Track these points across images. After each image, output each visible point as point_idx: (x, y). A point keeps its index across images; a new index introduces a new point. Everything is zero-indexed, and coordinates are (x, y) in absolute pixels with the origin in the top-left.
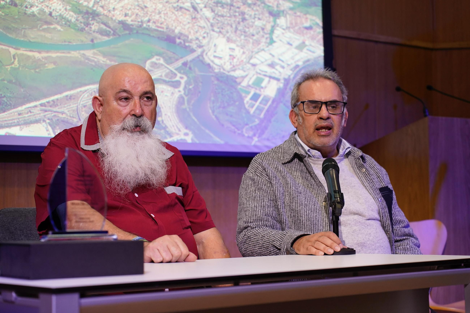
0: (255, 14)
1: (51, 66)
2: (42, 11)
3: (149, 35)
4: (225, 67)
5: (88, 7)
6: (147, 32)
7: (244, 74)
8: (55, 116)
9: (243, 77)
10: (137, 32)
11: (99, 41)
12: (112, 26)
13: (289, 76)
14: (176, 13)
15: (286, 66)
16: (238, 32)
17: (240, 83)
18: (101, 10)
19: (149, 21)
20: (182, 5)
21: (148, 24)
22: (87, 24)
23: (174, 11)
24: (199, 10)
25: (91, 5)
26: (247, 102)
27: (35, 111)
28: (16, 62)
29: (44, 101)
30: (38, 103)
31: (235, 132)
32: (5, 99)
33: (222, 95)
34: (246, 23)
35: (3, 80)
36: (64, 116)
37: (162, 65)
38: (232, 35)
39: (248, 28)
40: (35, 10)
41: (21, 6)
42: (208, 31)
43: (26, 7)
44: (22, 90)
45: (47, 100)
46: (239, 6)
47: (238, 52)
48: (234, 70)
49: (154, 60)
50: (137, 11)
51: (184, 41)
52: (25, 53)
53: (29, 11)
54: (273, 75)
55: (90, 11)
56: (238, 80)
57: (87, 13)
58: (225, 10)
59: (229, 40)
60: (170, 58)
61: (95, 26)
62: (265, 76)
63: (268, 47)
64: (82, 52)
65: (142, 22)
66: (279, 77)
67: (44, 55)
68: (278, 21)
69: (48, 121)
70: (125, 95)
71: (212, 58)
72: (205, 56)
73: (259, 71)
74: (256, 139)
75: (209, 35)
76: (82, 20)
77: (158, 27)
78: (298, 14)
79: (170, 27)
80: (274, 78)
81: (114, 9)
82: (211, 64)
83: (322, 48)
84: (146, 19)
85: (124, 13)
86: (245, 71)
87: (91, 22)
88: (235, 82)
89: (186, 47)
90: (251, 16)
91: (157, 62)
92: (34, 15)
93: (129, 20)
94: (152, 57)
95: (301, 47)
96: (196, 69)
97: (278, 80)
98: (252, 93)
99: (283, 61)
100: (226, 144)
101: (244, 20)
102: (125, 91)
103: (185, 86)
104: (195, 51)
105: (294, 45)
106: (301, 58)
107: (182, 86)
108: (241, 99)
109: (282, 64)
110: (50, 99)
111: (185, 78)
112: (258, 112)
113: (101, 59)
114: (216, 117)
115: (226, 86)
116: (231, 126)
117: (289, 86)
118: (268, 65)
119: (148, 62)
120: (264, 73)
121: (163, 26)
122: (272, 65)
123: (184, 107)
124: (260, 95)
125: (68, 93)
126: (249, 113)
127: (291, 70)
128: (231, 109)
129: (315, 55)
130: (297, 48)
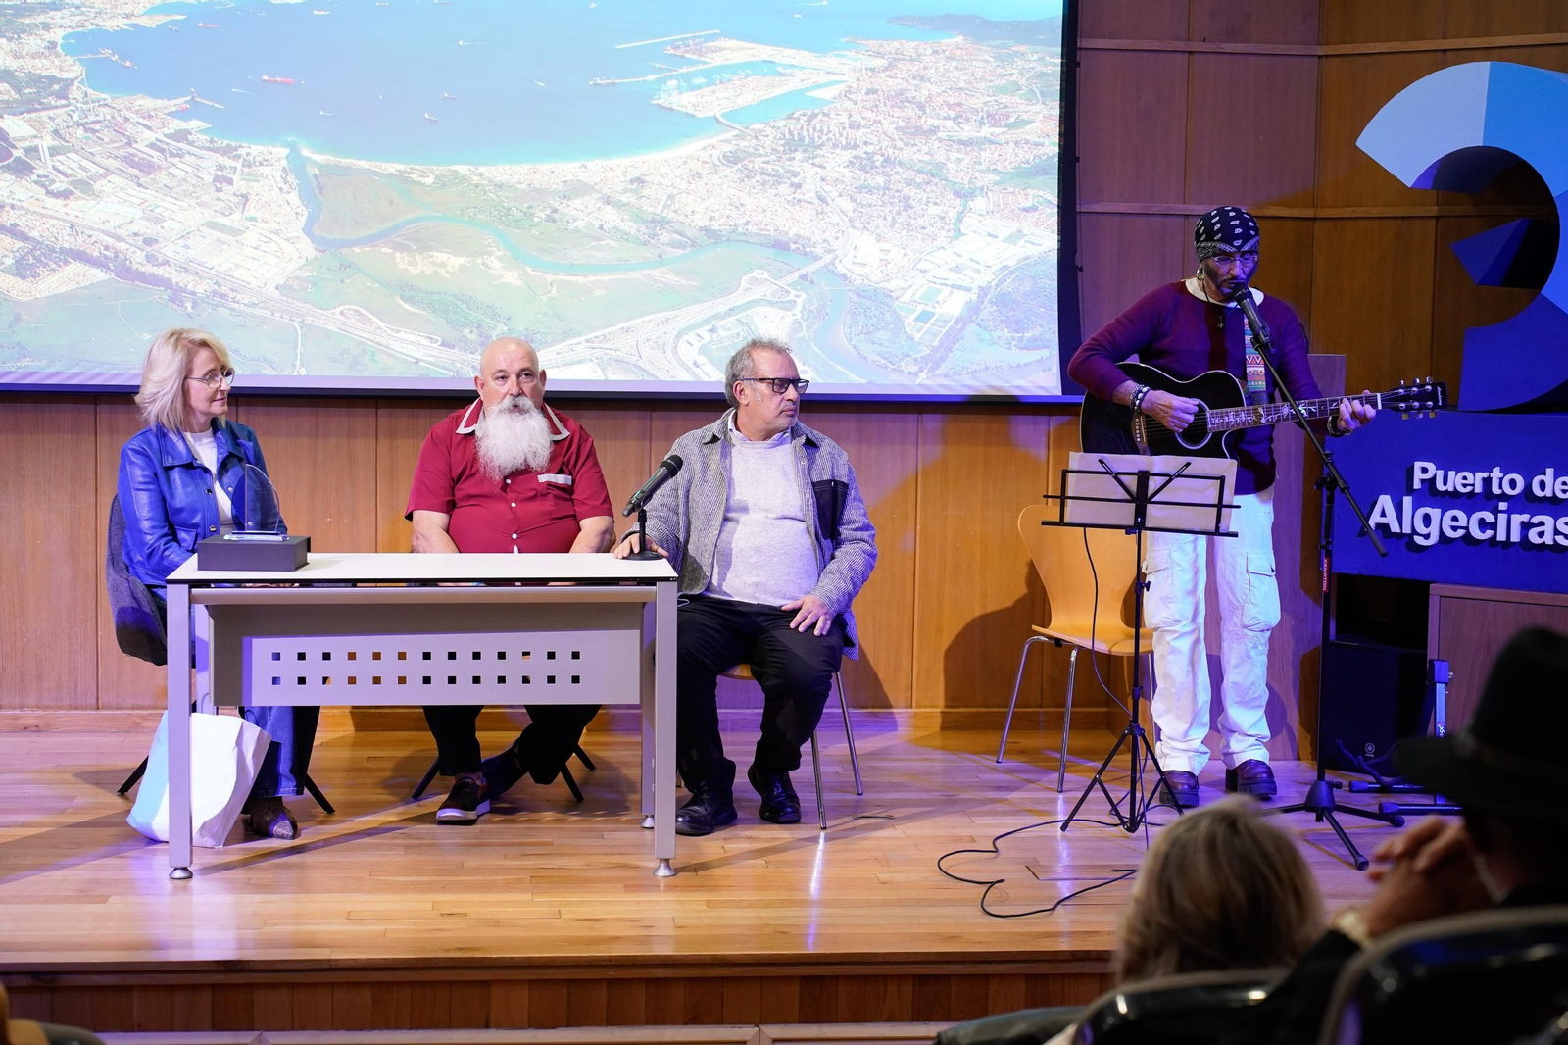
0: (928, 198)
1: (600, 293)
2: (590, 224)
3: (748, 242)
4: (872, 277)
5: (655, 214)
6: (745, 238)
7: (906, 285)
8: (606, 353)
9: (904, 290)
10: (728, 240)
11: (670, 256)
12: (689, 235)
13: (990, 283)
14: (791, 208)
15: (982, 268)
16: (897, 225)
17: (897, 298)
18: (674, 214)
19: (747, 224)
20: (801, 197)
21: (746, 227)
22: (653, 236)
23: (787, 206)
24: (829, 200)
25: (659, 211)
26: (909, 325)
27: (579, 348)
28: (554, 291)
29: (591, 336)
30: (582, 339)
31: (886, 367)
32: (539, 336)
33: (866, 316)
34: (911, 212)
35: (537, 313)
36: (618, 353)
37: (767, 280)
38: (886, 231)
39: (916, 218)
40: (580, 224)
41: (561, 221)
42: (844, 229)
43: (568, 222)
44: (561, 324)
45: (595, 334)
46: (899, 188)
47: (895, 255)
48: (888, 281)
49: (754, 274)
50: (728, 212)
51: (803, 247)
52: (565, 278)
53: (571, 227)
54: (959, 283)
55: (658, 218)
56: (894, 295)
57: (653, 221)
58: (875, 197)
59: (879, 238)
60: (780, 270)
61: (665, 237)
62: (944, 285)
63: (950, 243)
64: (645, 272)
65: (735, 225)
66: (971, 286)
67: (592, 279)
68: (971, 204)
69: (595, 361)
70: (501, 374)
71: (850, 267)
72: (837, 264)
73: (933, 280)
74: (923, 375)
75: (845, 234)
76: (646, 232)
77: (761, 230)
78: (1011, 189)
79: (781, 228)
80: (960, 288)
81: (693, 212)
82: (849, 274)
83: (1056, 237)
84: (744, 220)
85: (708, 216)
86: (906, 281)
87: (659, 233)
88: (891, 297)
89: (806, 254)
90: (920, 200)
91: (759, 277)
92: (579, 231)
93: (715, 225)
94: (752, 269)
95: (1012, 239)
96: (823, 284)
97: (968, 290)
98: (920, 309)
99: (978, 263)
100: (870, 383)
101: (908, 207)
102: (501, 371)
103: (804, 308)
104: (822, 258)
105: (1001, 236)
106: (1013, 255)
107: (799, 306)
108: (899, 320)
109: (977, 266)
110: (599, 333)
111: (804, 296)
112: (928, 337)
113: (673, 279)
114: (854, 346)
115: (874, 304)
116: (879, 359)
117: (989, 297)
118: (951, 270)
119: (744, 278)
120: (942, 282)
121: (769, 228)
122: (957, 269)
123: (801, 335)
124: (933, 314)
125: (625, 325)
126: (912, 339)
127: (993, 274)
128: (881, 335)
129: (1042, 249)
130: (1005, 240)
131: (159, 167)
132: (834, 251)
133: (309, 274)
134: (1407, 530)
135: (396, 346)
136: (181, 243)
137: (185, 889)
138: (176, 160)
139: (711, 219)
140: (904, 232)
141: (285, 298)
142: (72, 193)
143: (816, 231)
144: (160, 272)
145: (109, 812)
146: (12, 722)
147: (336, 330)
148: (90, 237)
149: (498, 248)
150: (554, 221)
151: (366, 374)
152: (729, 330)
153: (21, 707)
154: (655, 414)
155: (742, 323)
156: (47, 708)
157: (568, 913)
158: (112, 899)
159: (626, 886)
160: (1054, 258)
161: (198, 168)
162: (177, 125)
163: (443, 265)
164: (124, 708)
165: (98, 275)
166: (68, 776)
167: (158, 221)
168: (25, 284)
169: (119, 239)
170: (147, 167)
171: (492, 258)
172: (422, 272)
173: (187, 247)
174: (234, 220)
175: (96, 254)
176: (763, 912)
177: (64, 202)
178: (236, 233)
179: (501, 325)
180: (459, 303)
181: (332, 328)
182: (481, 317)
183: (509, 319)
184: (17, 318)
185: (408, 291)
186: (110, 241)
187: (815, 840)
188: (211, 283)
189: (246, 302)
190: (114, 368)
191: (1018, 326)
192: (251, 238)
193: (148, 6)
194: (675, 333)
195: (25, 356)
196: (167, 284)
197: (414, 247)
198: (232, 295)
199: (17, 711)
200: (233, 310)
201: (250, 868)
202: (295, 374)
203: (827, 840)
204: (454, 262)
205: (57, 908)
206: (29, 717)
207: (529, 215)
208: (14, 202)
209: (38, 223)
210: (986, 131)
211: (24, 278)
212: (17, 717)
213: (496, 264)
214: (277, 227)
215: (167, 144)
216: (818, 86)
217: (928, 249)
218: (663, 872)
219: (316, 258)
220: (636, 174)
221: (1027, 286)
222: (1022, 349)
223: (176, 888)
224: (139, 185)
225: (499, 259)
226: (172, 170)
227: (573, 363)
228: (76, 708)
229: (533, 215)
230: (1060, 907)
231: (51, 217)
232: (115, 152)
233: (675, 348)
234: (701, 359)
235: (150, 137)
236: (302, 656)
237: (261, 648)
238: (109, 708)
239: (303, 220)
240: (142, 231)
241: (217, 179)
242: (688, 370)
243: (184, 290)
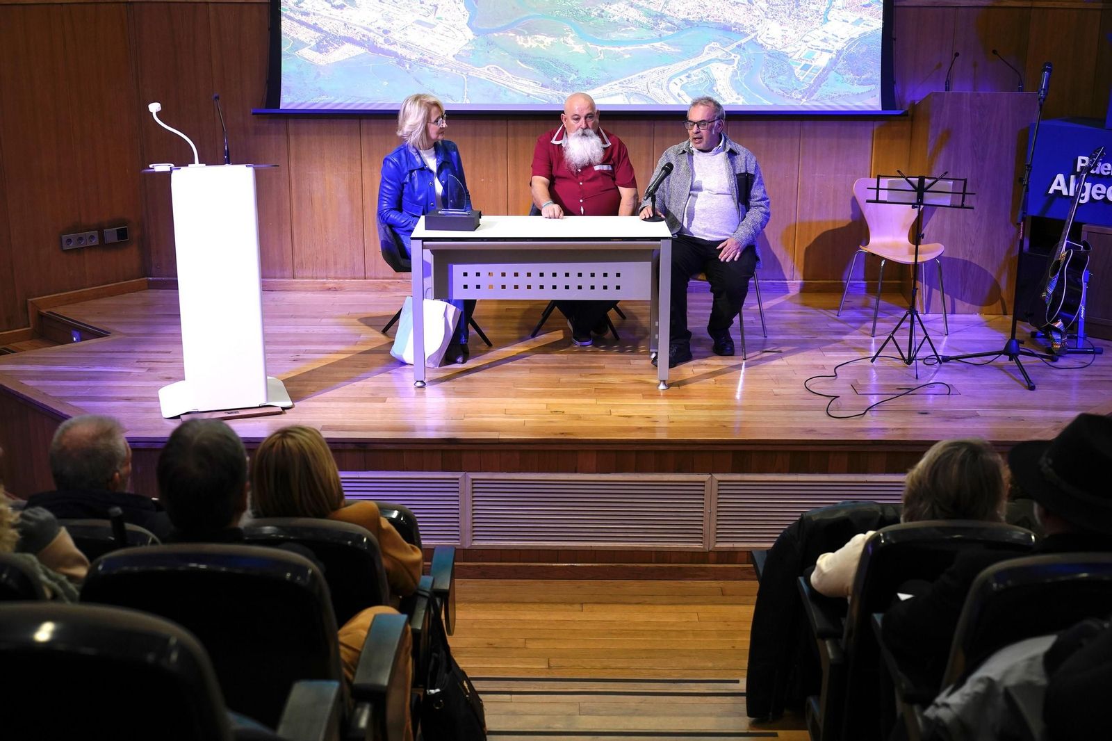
1: (628, 56)
2: (622, 18)
3: (708, 27)
4: (777, 46)
5: (657, 12)
6: (707, 25)
7: (796, 50)
8: (630, 90)
9: (795, 52)
10: (698, 26)
11: (665, 35)
12: (676, 23)
13: (843, 48)
14: (733, 8)
15: (839, 39)
16: (792, 16)
17: (791, 57)
18: (668, 12)
19: (708, 17)
20: (738, 1)
22: (657, 24)
23: (731, 6)
24: (754, 2)
25: (659, 10)
26: (797, 72)
27: (616, 87)
28: (602, 56)
29: (622, 80)
30: (617, 82)
31: (784, 96)
32: (593, 81)
33: (773, 67)
35: (593, 68)
36: (637, 89)
37: (718, 48)
38: (785, 19)
39: (802, 12)
40: (616, 18)
41: (606, 17)
42: (762, 18)
43: (610, 17)
44: (606, 74)
45: (624, 79)
47: (790, 33)
48: (786, 48)
49: (712, 45)
50: (698, 10)
51: (739, 28)
52: (608, 48)
53: (612, 20)
54: (826, 48)
55: (659, 14)
56: (789, 55)
57: (657, 16)
59: (782, 23)
60: (726, 43)
61: (663, 25)
62: (817, 49)
63: (821, 25)
64: (651, 44)
65: (702, 17)
66: (832, 50)
67: (623, 49)
68: (834, 3)
69: (624, 94)
70: (576, 117)
71: (765, 39)
72: (758, 38)
73: (811, 47)
74: (804, 100)
75: (763, 21)
76: (652, 22)
77: (716, 20)
79: (727, 19)
80: (826, 51)
81: (678, 10)
82: (764, 44)
83: (881, 21)
84: (707, 15)
85: (687, 13)
86: (796, 47)
87: (660, 22)
88: (787, 56)
89: (740, 33)
91: (714, 46)
92: (615, 22)
93: (691, 18)
94: (710, 42)
95: (856, 23)
96: (750, 50)
97: (831, 52)
98: (803, 63)
99: (837, 37)
100: (775, 105)
102: (576, 115)
103: (739, 63)
104: (749, 35)
105: (850, 22)
106: (856, 32)
107: (736, 63)
108: (791, 70)
109: (836, 39)
110: (627, 79)
111: (739, 57)
112: (807, 79)
113: (666, 47)
114: (766, 84)
115: (778, 60)
116: (780, 91)
117: (842, 56)
118: (821, 40)
119: (707, 48)
120: (816, 48)
121: (720, 18)
122: (825, 40)
123: (737, 79)
124: (811, 66)
125: (641, 74)
126: (799, 80)
127: (845, 42)
128: (781, 78)
129: (873, 28)
130: (853, 23)
132: (756, 31)
133: (471, 48)
134: (1072, 194)
135: (518, 87)
136: (403, 32)
137: (423, 394)
139: (688, 15)
140: (796, 20)
141: (458, 62)
142: (345, 6)
143: (747, 20)
144: (392, 48)
145: (379, 344)
146: (322, 285)
147: (484, 78)
148: (355, 30)
149: (572, 33)
150: (602, 17)
151: (501, 102)
152: (697, 76)
153: (327, 278)
154: (656, 122)
155: (704, 72)
156: (340, 278)
157: (615, 412)
158: (388, 400)
159: (643, 395)
160: (880, 33)
163: (542, 42)
164: (379, 279)
165: (359, 50)
166: (355, 321)
167: (390, 20)
168: (322, 55)
169: (370, 31)
171: (569, 38)
172: (531, 46)
173: (406, 34)
174: (431, 20)
175: (358, 39)
176: (714, 413)
177: (341, 11)
178: (432, 26)
179: (573, 75)
180: (551, 63)
181: (483, 77)
182: (563, 71)
183: (577, 71)
184: (319, 74)
185: (524, 57)
186: (366, 32)
187: (739, 367)
188: (419, 54)
189: (437, 63)
190: (370, 100)
191: (858, 72)
192: (440, 28)
194: (668, 78)
195: (323, 95)
196: (395, 55)
197: (526, 33)
198: (430, 60)
199: (325, 280)
200: (431, 68)
201: (453, 381)
202: (464, 103)
203: (747, 366)
204: (549, 40)
205: (363, 405)
206: (331, 283)
207: (588, 14)
208: (314, 11)
209: (327, 23)
211: (321, 53)
212: (324, 283)
213: (571, 41)
214: (454, 23)
217: (809, 29)
218: (662, 387)
219: (474, 40)
221: (864, 49)
222: (860, 85)
223: (417, 393)
225: (572, 38)
227: (612, 95)
228: (355, 279)
229: (590, 14)
230: (868, 412)
231: (334, 19)
233: (668, 86)
234: (682, 93)
236: (478, 274)
237: (458, 269)
238: (371, 278)
239: (467, 18)
240: (382, 26)
242: (675, 98)
243: (405, 58)
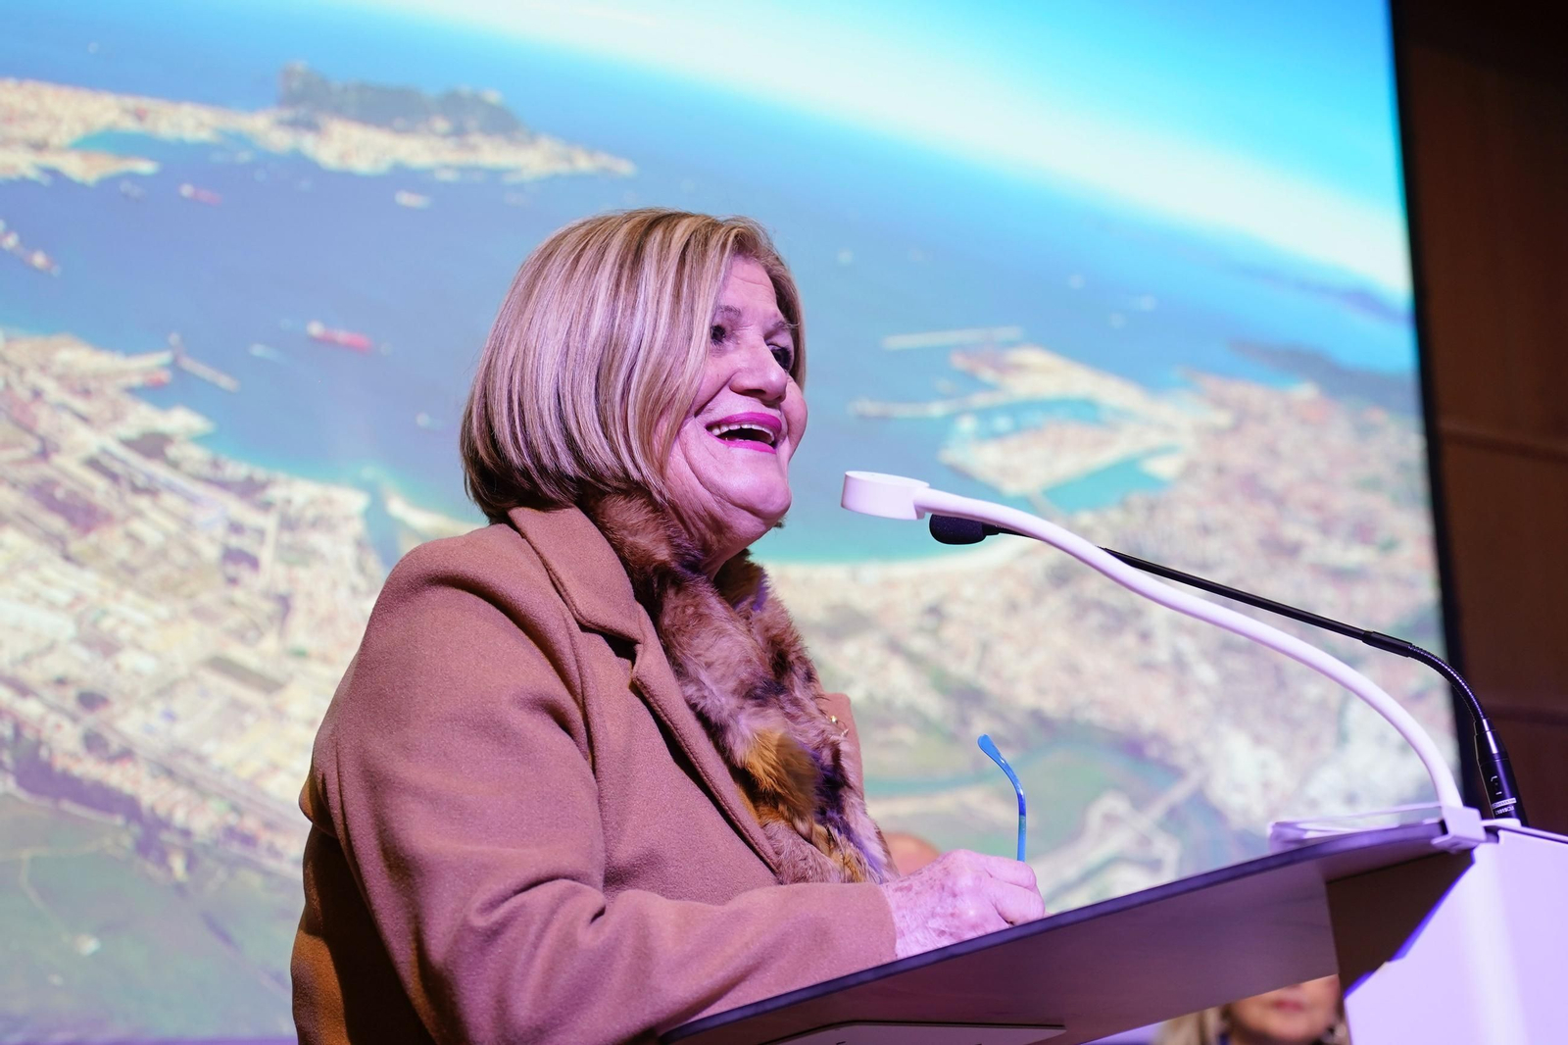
4: (1253, 815)
5: (963, 679)
12: (1015, 722)
14: (1141, 678)
16: (1274, 716)
18: (992, 681)
20: (1152, 657)
21: (1089, 712)
23: (1136, 674)
25: (969, 673)
37: (1124, 815)
38: (1262, 726)
39: (1292, 705)
42: (1211, 720)
49: (1106, 804)
50: (1062, 682)
51: (1162, 753)
57: (962, 691)
63: (1336, 751)
64: (958, 795)
65: (1073, 708)
71: (1225, 793)
72: (1209, 789)
76: (952, 714)
77: (1107, 718)
79: (1132, 715)
81: (1016, 677)
82: (1224, 808)
84: (1084, 699)
85: (1037, 688)
89: (1168, 766)
91: (1114, 809)
93: (1048, 706)
94: (1101, 793)
104: (1188, 777)
131: (108, 518)
132: (1202, 762)
136: (158, 706)
138: (143, 503)
139: (1040, 694)
140: (1284, 729)
143: (1176, 725)
144: (117, 777)
161: (187, 523)
162: (143, 418)
167: (108, 648)
169: (23, 690)
170: (83, 515)
173: (170, 716)
174: (265, 654)
178: (270, 685)
188: (221, 808)
189: (294, 856)
193: (79, 130)
196: (129, 807)
200: (268, 874)
210: (1356, 556)
215: (124, 462)
216: (1154, 453)
217: (1314, 760)
220: (929, 596)
224: (68, 558)
226: (138, 526)
232: (13, 473)
235: (89, 440)
240: (74, 671)
241: (233, 556)
243: (164, 824)
